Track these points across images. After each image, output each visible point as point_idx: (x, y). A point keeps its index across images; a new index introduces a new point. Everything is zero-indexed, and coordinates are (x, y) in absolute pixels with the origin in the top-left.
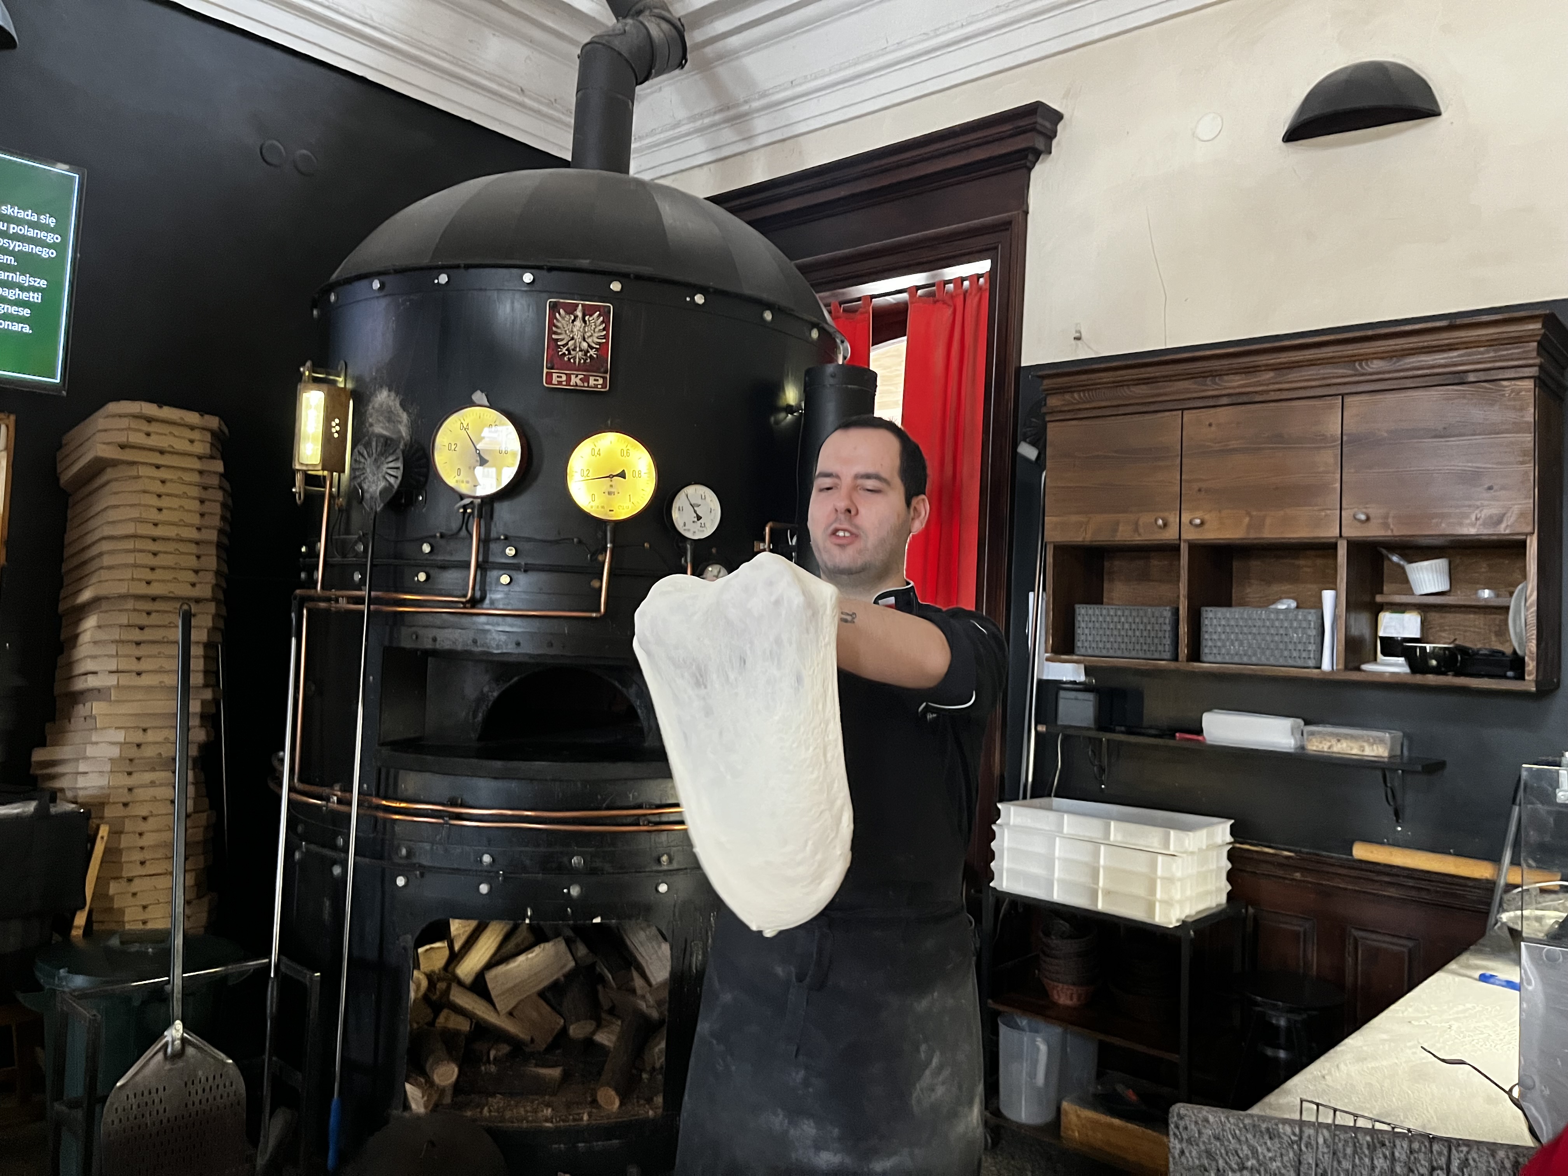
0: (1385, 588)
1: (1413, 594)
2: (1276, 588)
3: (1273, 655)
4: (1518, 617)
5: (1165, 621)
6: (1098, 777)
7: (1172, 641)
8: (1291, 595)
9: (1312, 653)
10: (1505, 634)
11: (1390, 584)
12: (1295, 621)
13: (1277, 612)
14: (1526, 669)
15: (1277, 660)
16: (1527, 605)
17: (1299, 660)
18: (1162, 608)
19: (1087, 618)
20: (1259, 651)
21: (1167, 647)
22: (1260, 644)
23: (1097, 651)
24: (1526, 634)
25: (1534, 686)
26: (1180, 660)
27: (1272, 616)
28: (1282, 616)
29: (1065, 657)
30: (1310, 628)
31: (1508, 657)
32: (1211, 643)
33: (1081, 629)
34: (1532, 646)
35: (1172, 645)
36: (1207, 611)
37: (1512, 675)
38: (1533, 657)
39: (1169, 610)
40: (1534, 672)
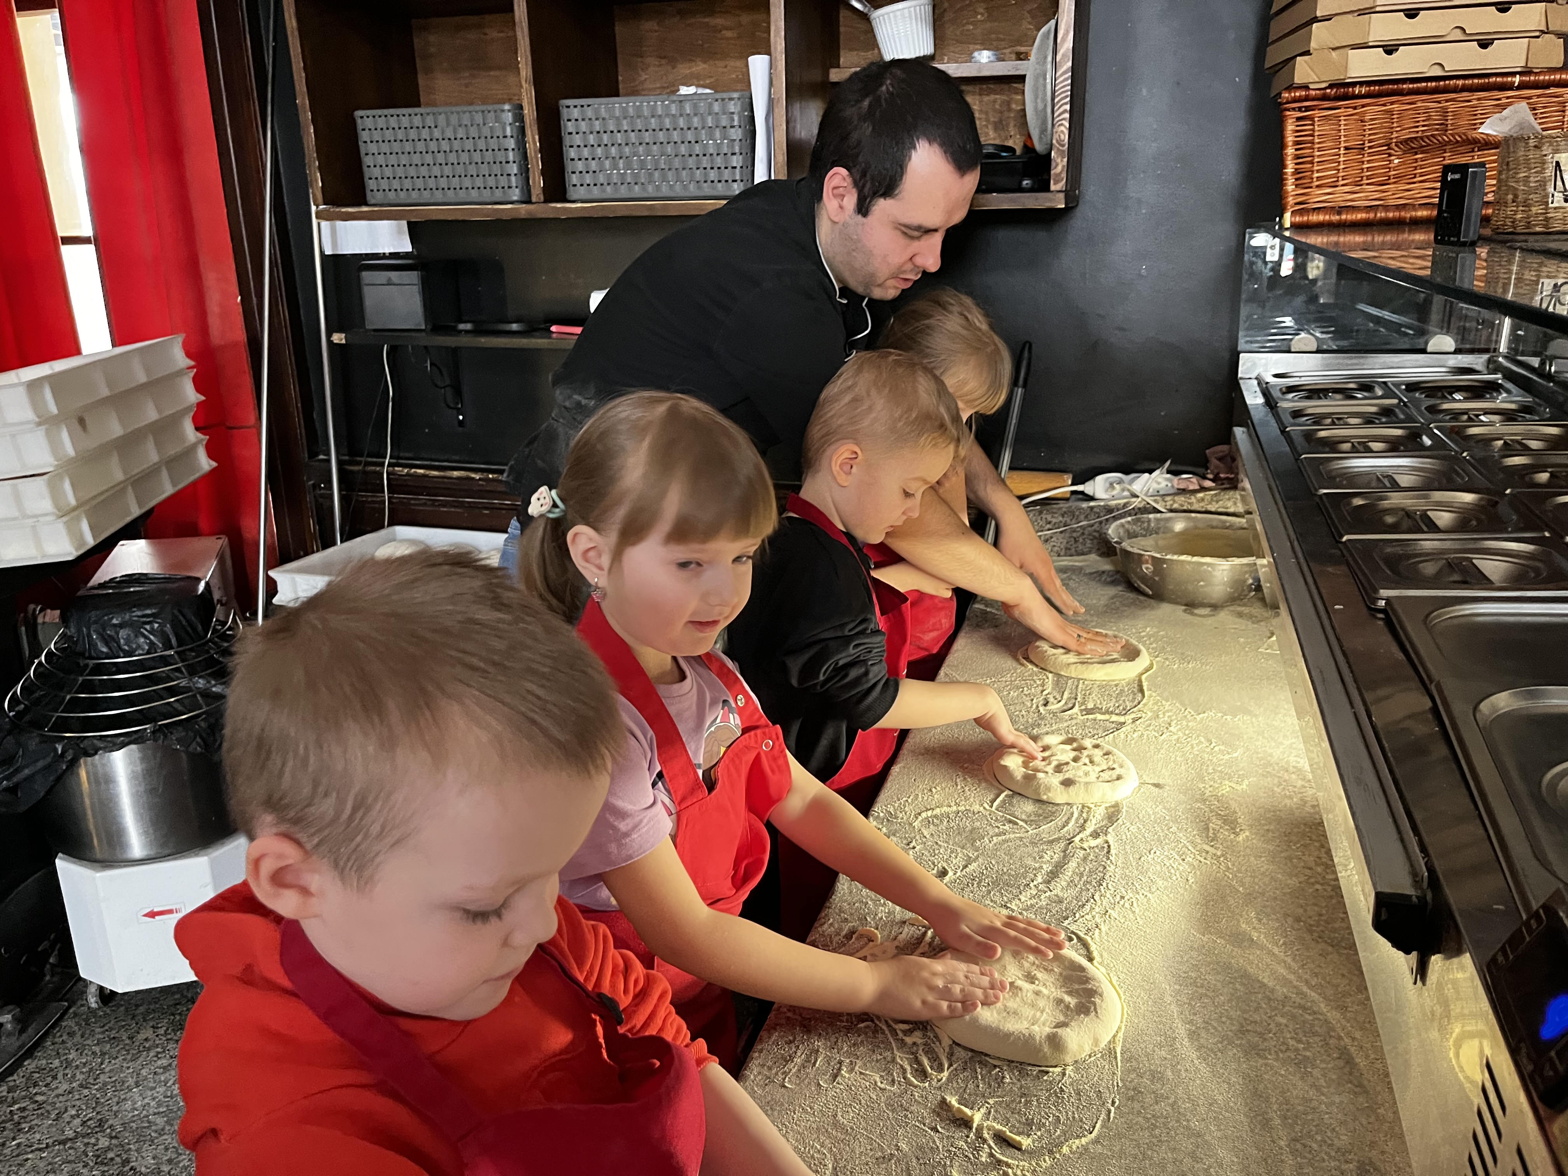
0: (842, 60)
2: (683, 70)
3: (678, 179)
4: (1041, 88)
5: (504, 130)
6: (452, 405)
7: (520, 168)
8: (708, 82)
9: (738, 171)
10: (1008, 125)
11: (851, 50)
12: (710, 114)
13: (681, 101)
14: (1052, 172)
15: (685, 187)
16: (1058, 60)
17: (720, 185)
18: (497, 107)
19: (377, 136)
20: (657, 174)
21: (513, 178)
22: (657, 162)
23: (403, 195)
24: (1053, 112)
25: (1063, 201)
26: (534, 199)
27: (674, 109)
28: (688, 109)
29: (350, 210)
30: (732, 127)
31: (1019, 157)
32: (580, 166)
33: (370, 156)
34: (1062, 132)
35: (519, 176)
36: (568, 107)
37: (1029, 186)
38: (1063, 151)
39: (509, 111)
40: (1064, 175)
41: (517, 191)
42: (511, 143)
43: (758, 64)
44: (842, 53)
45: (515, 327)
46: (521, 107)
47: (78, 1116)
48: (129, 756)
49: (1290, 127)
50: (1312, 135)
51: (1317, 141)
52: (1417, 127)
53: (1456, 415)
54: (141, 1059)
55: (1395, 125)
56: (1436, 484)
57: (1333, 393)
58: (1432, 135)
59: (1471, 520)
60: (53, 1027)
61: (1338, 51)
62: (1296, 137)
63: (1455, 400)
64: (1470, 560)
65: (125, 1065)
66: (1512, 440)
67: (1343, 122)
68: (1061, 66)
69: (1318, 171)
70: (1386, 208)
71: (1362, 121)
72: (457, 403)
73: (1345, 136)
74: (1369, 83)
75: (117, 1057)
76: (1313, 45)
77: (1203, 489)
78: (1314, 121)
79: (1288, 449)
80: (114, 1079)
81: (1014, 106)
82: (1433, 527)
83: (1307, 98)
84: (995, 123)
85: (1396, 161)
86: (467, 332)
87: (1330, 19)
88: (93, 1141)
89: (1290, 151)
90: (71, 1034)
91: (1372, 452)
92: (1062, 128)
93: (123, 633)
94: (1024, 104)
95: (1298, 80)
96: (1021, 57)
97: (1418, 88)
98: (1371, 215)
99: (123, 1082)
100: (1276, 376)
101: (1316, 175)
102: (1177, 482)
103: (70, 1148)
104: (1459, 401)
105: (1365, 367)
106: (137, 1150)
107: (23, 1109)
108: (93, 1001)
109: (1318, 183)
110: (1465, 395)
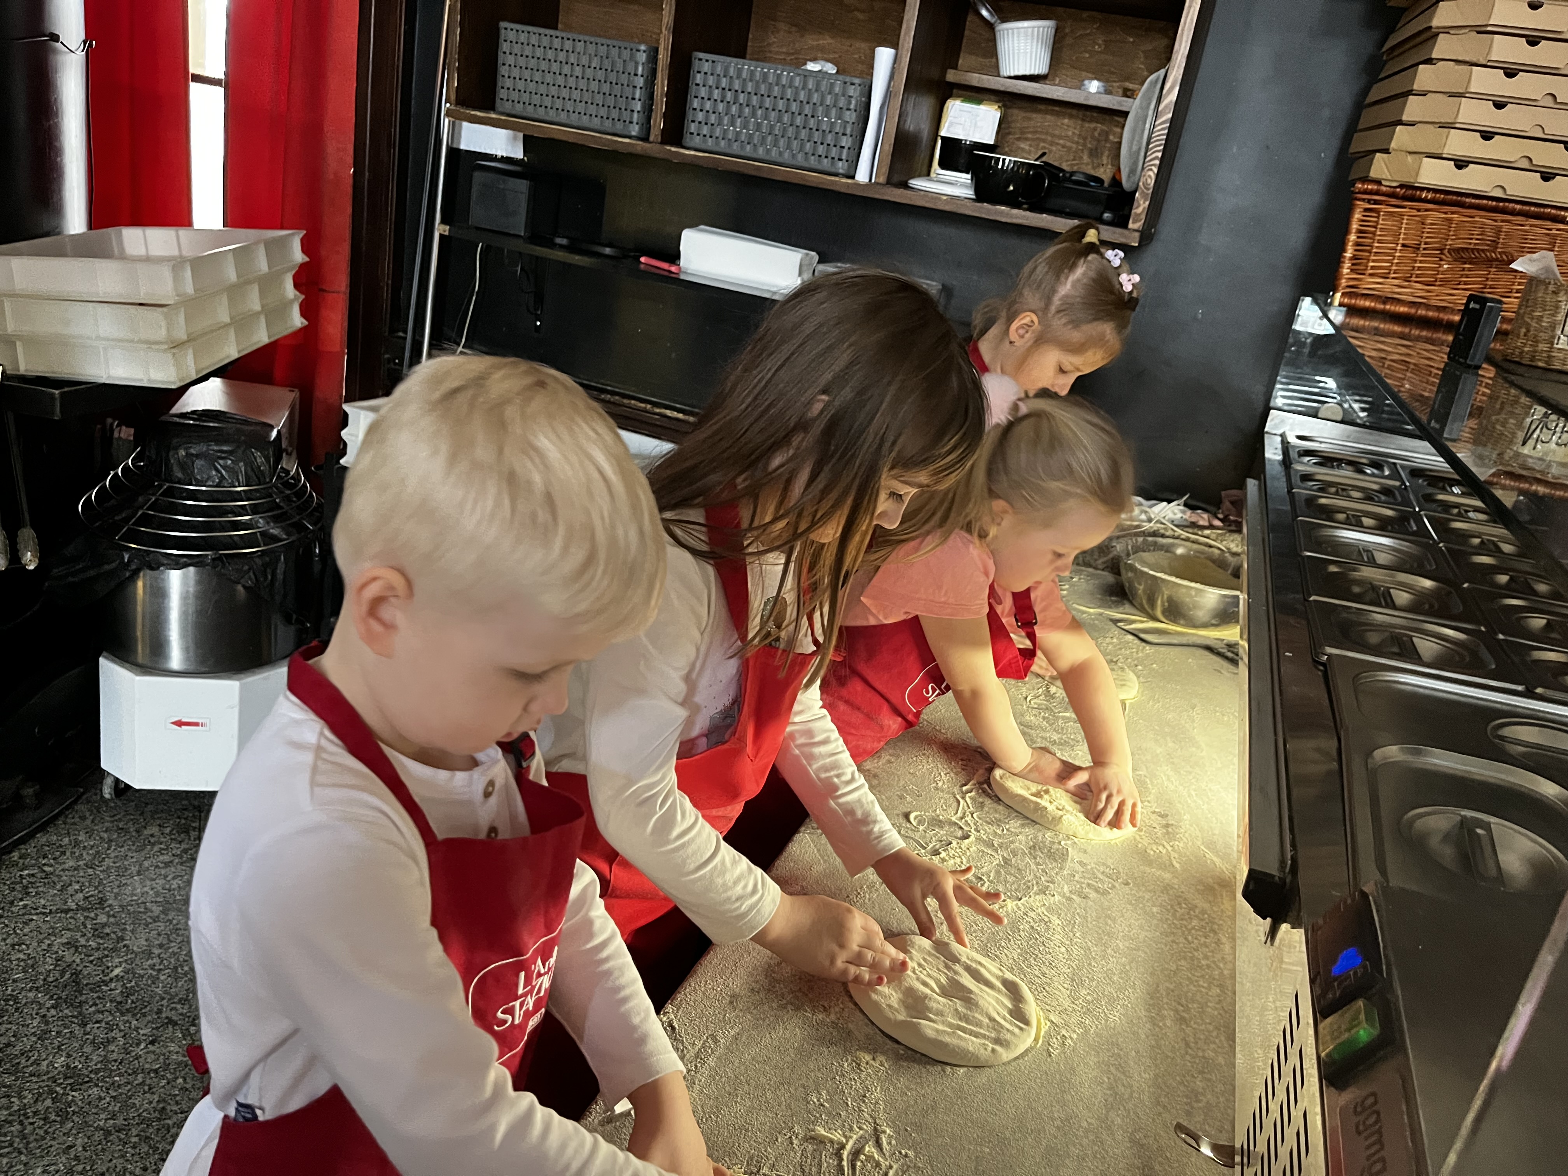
0: (960, 62)
1: (999, 76)
2: (811, 40)
3: (789, 146)
4: (1139, 131)
5: (636, 69)
6: (532, 310)
7: (643, 107)
8: (831, 56)
9: (845, 151)
10: (1102, 154)
11: (971, 54)
12: (830, 93)
13: (805, 76)
14: (1133, 212)
15: (794, 156)
16: (1160, 109)
17: (826, 160)
18: (633, 45)
19: (517, 49)
20: (769, 138)
21: (635, 115)
22: (772, 127)
23: (530, 109)
24: (1145, 157)
25: (1138, 239)
26: (652, 138)
27: (797, 82)
28: (811, 85)
29: (478, 113)
30: (849, 109)
31: (1106, 189)
32: (700, 116)
33: (507, 67)
34: (1150, 176)
35: (641, 113)
36: (700, 60)
37: (1109, 219)
38: (1147, 194)
39: (644, 51)
40: (1143, 217)
41: (637, 128)
42: (640, 82)
43: (884, 56)
44: (962, 55)
45: (608, 251)
46: (656, 50)
47: (82, 892)
48: (185, 577)
49: (1357, 215)
50: (1375, 227)
51: (1378, 233)
52: (1471, 239)
53: (1447, 506)
54: (146, 851)
55: (1451, 233)
56: (1408, 566)
57: (1346, 464)
58: (1483, 250)
59: (1424, 603)
60: (67, 808)
61: (1414, 156)
62: (1361, 225)
63: (1453, 493)
64: (1411, 637)
65: (130, 854)
66: (1488, 540)
67: (1405, 221)
68: (1162, 116)
69: (1374, 261)
70: (1428, 307)
71: (1423, 224)
72: (536, 310)
73: (1405, 234)
74: (1436, 191)
75: (123, 846)
76: (1393, 145)
77: (1211, 527)
78: (1379, 215)
79: (1289, 508)
80: (117, 865)
81: (1111, 137)
82: (1390, 604)
83: (1377, 193)
84: (1091, 150)
85: (1446, 266)
86: (562, 246)
87: (1413, 125)
88: (92, 915)
89: (1353, 237)
90: (83, 818)
91: (1362, 526)
92: (1151, 173)
93: (199, 463)
94: (1121, 137)
95: (1373, 174)
96: (1128, 94)
97: (1479, 204)
98: (1413, 311)
99: (126, 869)
100: (1300, 438)
101: (1371, 264)
102: (1188, 515)
103: (71, 918)
104: (1457, 495)
105: (1383, 445)
106: (132, 931)
107: (33, 875)
108: (107, 791)
109: (1371, 272)
110: (1464, 490)
